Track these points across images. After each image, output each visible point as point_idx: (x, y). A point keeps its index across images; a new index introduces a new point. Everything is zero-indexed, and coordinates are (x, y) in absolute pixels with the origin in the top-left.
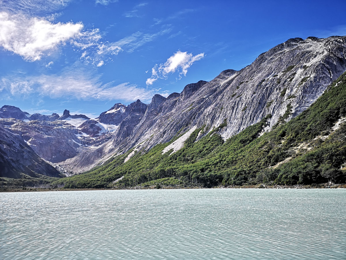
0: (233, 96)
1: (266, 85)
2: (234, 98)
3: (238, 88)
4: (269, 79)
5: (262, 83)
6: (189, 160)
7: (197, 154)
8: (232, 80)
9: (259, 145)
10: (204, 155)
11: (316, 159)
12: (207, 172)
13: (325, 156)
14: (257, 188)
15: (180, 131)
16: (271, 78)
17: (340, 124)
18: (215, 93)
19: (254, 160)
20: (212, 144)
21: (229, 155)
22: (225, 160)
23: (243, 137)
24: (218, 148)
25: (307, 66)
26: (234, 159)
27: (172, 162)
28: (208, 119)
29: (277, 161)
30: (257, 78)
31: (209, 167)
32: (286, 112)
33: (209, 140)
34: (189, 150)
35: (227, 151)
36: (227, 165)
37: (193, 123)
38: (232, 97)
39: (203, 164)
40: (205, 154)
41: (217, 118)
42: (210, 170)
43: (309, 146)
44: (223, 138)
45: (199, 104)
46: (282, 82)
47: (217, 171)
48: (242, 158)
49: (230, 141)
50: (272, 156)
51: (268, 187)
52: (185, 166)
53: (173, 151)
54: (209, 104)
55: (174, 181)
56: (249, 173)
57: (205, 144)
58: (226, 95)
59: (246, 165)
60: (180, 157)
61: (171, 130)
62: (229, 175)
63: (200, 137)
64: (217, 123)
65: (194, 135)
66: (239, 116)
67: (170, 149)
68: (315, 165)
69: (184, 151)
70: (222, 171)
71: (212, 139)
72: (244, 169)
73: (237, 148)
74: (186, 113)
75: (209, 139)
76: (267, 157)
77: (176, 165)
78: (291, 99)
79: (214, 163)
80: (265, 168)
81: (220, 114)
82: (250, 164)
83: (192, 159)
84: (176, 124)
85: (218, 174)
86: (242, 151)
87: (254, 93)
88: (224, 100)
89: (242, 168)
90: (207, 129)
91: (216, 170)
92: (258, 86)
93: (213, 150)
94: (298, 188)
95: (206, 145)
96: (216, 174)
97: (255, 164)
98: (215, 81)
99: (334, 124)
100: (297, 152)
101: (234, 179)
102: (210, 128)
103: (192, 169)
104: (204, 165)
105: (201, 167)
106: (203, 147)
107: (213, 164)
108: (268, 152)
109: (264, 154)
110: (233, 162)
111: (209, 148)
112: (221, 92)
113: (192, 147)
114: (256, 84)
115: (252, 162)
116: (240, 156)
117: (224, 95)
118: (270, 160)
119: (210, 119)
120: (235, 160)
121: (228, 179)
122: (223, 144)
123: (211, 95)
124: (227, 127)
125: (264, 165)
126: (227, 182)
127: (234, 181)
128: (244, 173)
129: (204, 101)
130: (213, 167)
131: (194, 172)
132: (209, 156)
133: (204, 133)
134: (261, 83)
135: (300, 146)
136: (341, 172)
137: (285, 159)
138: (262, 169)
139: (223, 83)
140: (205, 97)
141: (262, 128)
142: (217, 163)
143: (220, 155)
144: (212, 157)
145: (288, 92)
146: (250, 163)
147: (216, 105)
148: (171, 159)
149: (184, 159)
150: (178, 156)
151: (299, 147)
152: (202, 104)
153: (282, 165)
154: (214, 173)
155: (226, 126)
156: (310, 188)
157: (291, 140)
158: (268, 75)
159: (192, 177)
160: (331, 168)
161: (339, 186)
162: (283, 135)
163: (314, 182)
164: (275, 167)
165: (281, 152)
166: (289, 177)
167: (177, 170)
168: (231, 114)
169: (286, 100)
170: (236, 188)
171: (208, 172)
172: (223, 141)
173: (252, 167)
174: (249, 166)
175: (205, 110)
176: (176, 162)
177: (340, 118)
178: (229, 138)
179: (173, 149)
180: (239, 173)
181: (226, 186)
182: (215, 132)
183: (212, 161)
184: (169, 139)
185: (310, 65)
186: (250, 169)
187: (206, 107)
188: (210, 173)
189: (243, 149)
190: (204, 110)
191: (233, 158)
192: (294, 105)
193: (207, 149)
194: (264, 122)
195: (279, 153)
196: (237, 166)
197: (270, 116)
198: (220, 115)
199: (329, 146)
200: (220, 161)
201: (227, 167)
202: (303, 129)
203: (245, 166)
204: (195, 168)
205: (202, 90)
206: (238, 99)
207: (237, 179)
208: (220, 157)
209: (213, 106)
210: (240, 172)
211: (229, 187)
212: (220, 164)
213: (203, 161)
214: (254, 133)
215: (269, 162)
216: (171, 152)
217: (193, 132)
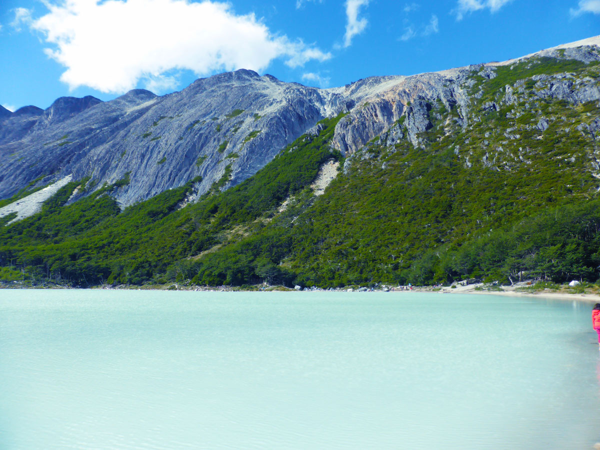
0: (146, 136)
1: (200, 129)
2: (146, 140)
3: (155, 124)
4: (205, 121)
5: (194, 125)
6: (48, 237)
7: (67, 228)
8: (147, 109)
9: (178, 222)
10: (80, 231)
11: (252, 250)
12: (82, 260)
13: (264, 246)
14: (165, 289)
15: (37, 181)
16: (208, 120)
17: (287, 205)
18: (115, 125)
19: (166, 246)
20: (97, 211)
21: (126, 234)
22: (118, 242)
23: (154, 207)
24: (108, 221)
25: (259, 115)
26: (134, 242)
27: (11, 237)
28: (96, 168)
29: (200, 249)
30: (188, 115)
31: (86, 253)
32: (222, 177)
33: (94, 206)
34: (51, 219)
35: (123, 227)
36: (122, 250)
37: (64, 169)
38: (144, 137)
39: (77, 246)
40: (83, 229)
41: (112, 169)
42: (88, 258)
43: (246, 231)
44: (120, 205)
45: (81, 138)
46: (223, 131)
47: (101, 260)
48: (147, 241)
49: (131, 210)
50: (194, 241)
51: (182, 288)
52: (40, 247)
53: (16, 216)
54: (101, 142)
55: (11, 274)
56: (155, 266)
57: (85, 211)
58: (133, 132)
59: (153, 253)
60: (30, 229)
61: (15, 177)
62: (122, 268)
63: (77, 197)
64: (112, 177)
65: (64, 192)
66: (151, 171)
67: (10, 212)
68: (250, 259)
69: (39, 219)
70: (111, 261)
71: (99, 204)
72: (150, 260)
73: (141, 223)
74: (53, 150)
75: (93, 204)
76: (188, 242)
77: (18, 245)
78: (232, 158)
79: (98, 246)
80: (182, 258)
81: (120, 162)
82: (159, 252)
83: (56, 235)
84: (28, 167)
85: (103, 264)
86: (149, 229)
87: (181, 139)
88: (128, 139)
89: (146, 257)
90: (93, 185)
91: (100, 258)
92: (187, 128)
93: (98, 223)
94: (223, 290)
95: (86, 213)
96: (100, 265)
97: (167, 252)
98: (116, 102)
99: (281, 203)
100: (230, 237)
101: (130, 275)
102: (98, 184)
103: (52, 253)
104: (78, 248)
105: (72, 252)
106: (81, 217)
107: (95, 248)
108: (189, 234)
109: (183, 237)
110: (132, 246)
111: (91, 219)
112: (126, 124)
113: (59, 214)
114: (185, 125)
115: (163, 248)
116: (145, 237)
117: (129, 131)
118: (191, 247)
119: (100, 169)
120: (136, 244)
121: (119, 275)
122: (117, 214)
123: (106, 126)
124: (129, 186)
125: (181, 254)
126: (117, 279)
127: (129, 277)
128: (147, 265)
129: (91, 133)
130: (95, 252)
131: (57, 260)
132: (89, 232)
133: (84, 192)
134: (192, 125)
135: (235, 229)
136: (279, 271)
137: (212, 247)
138: (177, 260)
139: (130, 109)
140: (93, 127)
141: (186, 196)
142: (103, 246)
143: (111, 233)
144: (94, 235)
145: (229, 146)
146: (159, 250)
147: (114, 146)
148: (9, 232)
149: (39, 234)
150: (26, 228)
151: (233, 231)
152: (86, 138)
153: (207, 255)
154: (96, 263)
155: (127, 184)
156: (239, 290)
157: (225, 220)
158: (204, 115)
159: (50, 268)
160: (269, 263)
161: (275, 288)
162: (215, 210)
163: (245, 282)
164: (197, 259)
165: (209, 236)
166: (213, 274)
167: (21, 253)
168: (139, 165)
169: (225, 158)
170: (132, 289)
171: (85, 262)
172: (120, 209)
173: (161, 257)
174: (157, 254)
175: (93, 151)
176: (20, 239)
177: (288, 196)
178: (130, 206)
179: (16, 212)
180: (139, 265)
181: (114, 286)
182: (106, 193)
183: (94, 242)
184: (10, 194)
185: (263, 115)
186: (159, 260)
187: (94, 146)
188: (88, 262)
189: (151, 225)
190: (89, 150)
191: (132, 239)
192: (235, 168)
193: (87, 221)
194: (190, 188)
195: (206, 237)
196: (138, 253)
197: (200, 180)
198: (118, 165)
199: (271, 233)
200: (109, 244)
201: (120, 254)
202: (242, 206)
203: (150, 254)
204: (59, 252)
205: (90, 113)
206: (154, 143)
207: (136, 274)
208: (111, 236)
209: (106, 146)
210: (141, 263)
211: (119, 288)
212: (109, 249)
213: (77, 241)
214: (172, 202)
215: (189, 251)
216: (11, 219)
217: (64, 187)
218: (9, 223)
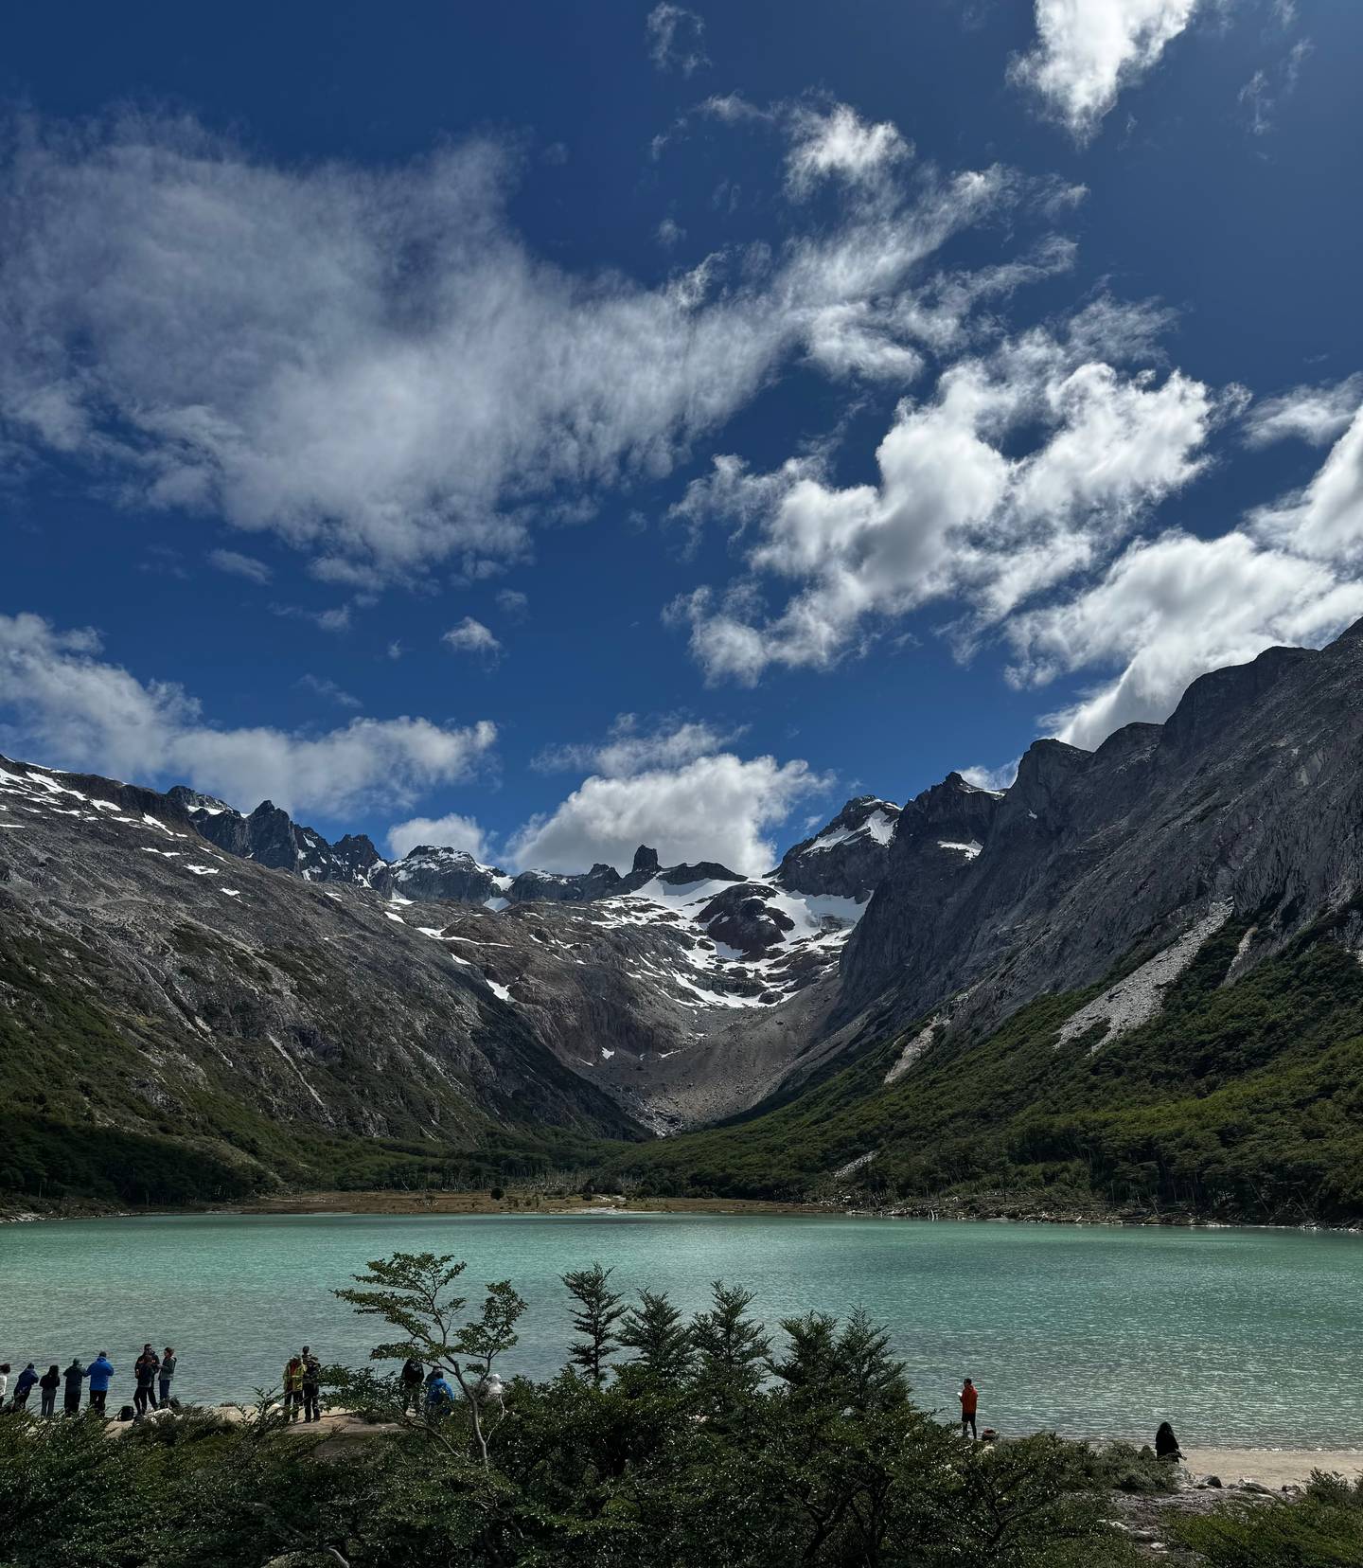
6: (1182, 1080)
12: (1251, 1144)
15: (1150, 929)
27: (1098, 1086)
34: (1188, 1028)
37: (1215, 883)
53: (1107, 1031)
57: (1270, 995)
60: (1141, 1061)
63: (1249, 959)
65: (1216, 947)
67: (1094, 1021)
69: (1158, 1031)
74: (1182, 835)
77: (1114, 1104)
83: (1201, 1073)
93: (1308, 1027)
95: (1274, 1001)
102: (1304, 911)
103: (1177, 1128)
104: (1241, 1108)
105: (1226, 1119)
113: (1205, 1012)
131: (1185, 1148)
132: (1284, 1057)
133: (1269, 939)
144: (1296, 1064)
148: (1095, 1071)
150: (1131, 1059)
167: (1105, 1132)
176: (1117, 1087)
179: (1107, 1021)
182: (1326, 934)
200: (1328, 1090)
205: (1271, 703)
216: (1099, 1038)
217: (1213, 936)
218: (1094, 1049)
